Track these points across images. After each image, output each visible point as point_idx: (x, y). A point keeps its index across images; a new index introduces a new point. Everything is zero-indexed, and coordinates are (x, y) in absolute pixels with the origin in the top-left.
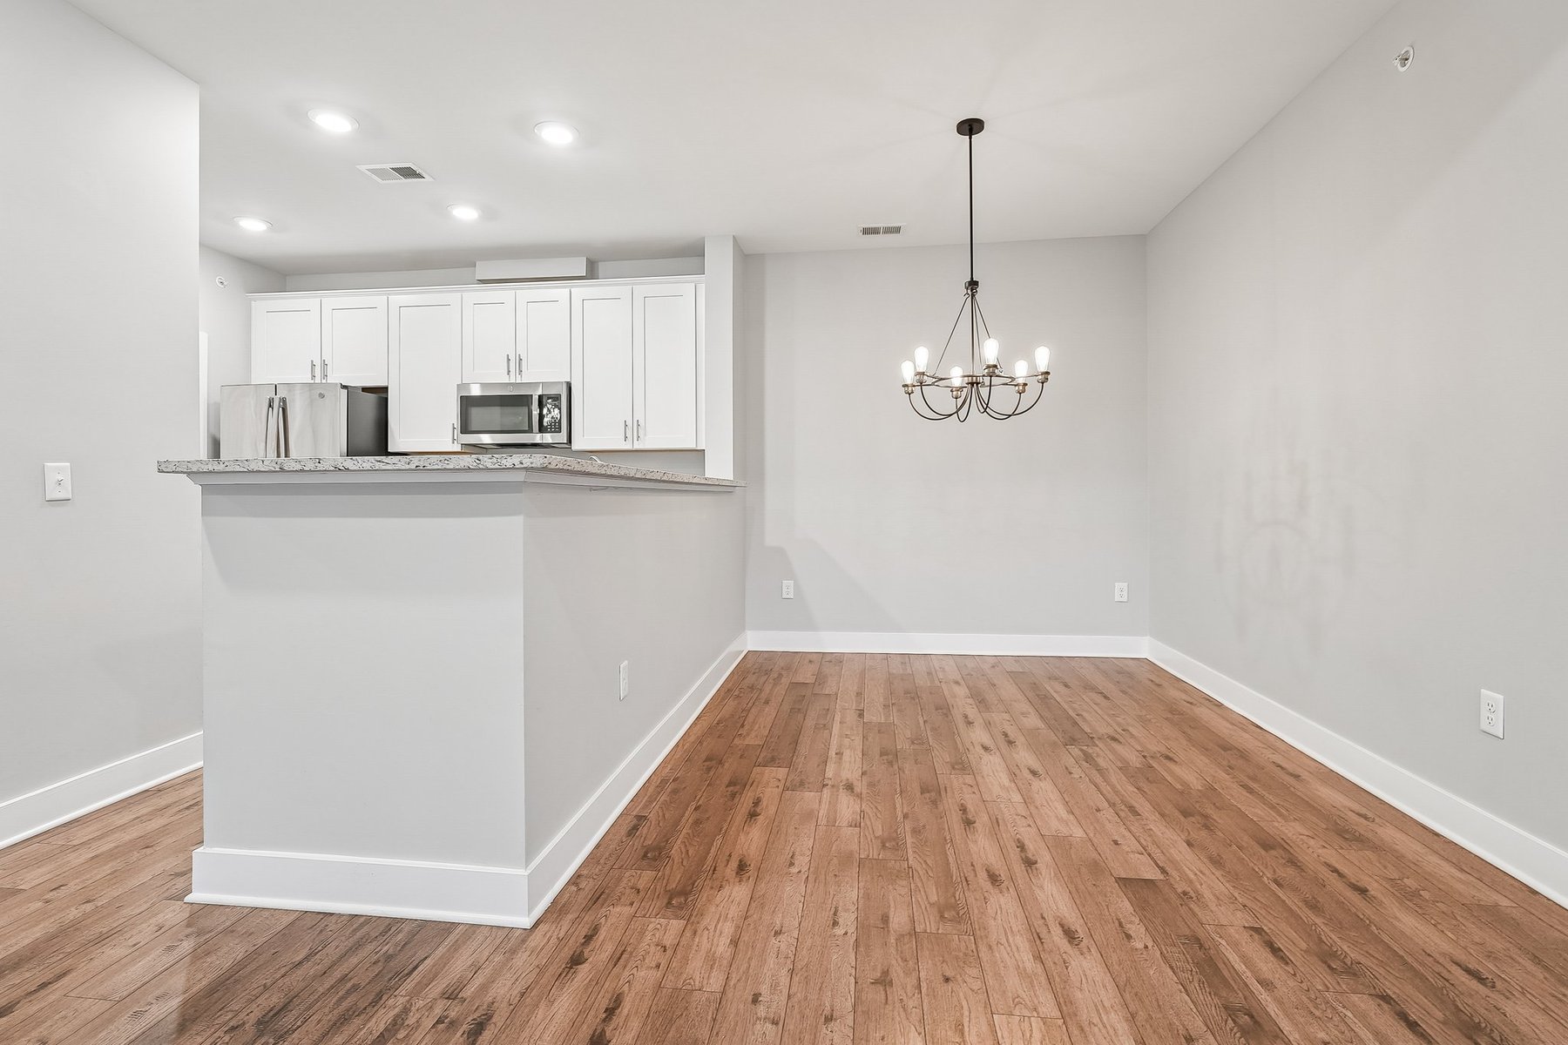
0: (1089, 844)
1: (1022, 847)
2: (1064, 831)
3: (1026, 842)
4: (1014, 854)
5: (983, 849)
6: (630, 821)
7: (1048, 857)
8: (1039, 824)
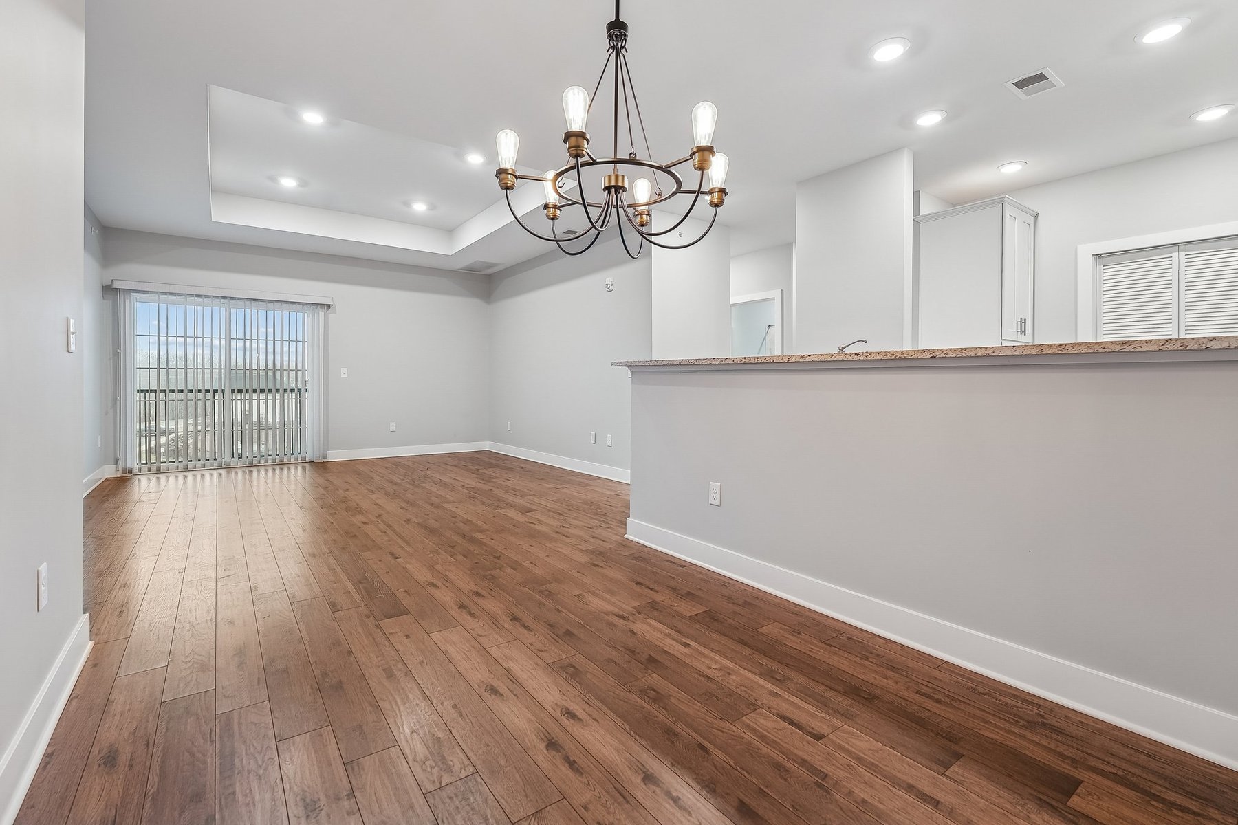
0: (427, 630)
1: (471, 614)
2: (446, 633)
3: (469, 618)
4: (474, 609)
5: (493, 606)
6: (684, 564)
7: (453, 613)
8: (466, 634)
